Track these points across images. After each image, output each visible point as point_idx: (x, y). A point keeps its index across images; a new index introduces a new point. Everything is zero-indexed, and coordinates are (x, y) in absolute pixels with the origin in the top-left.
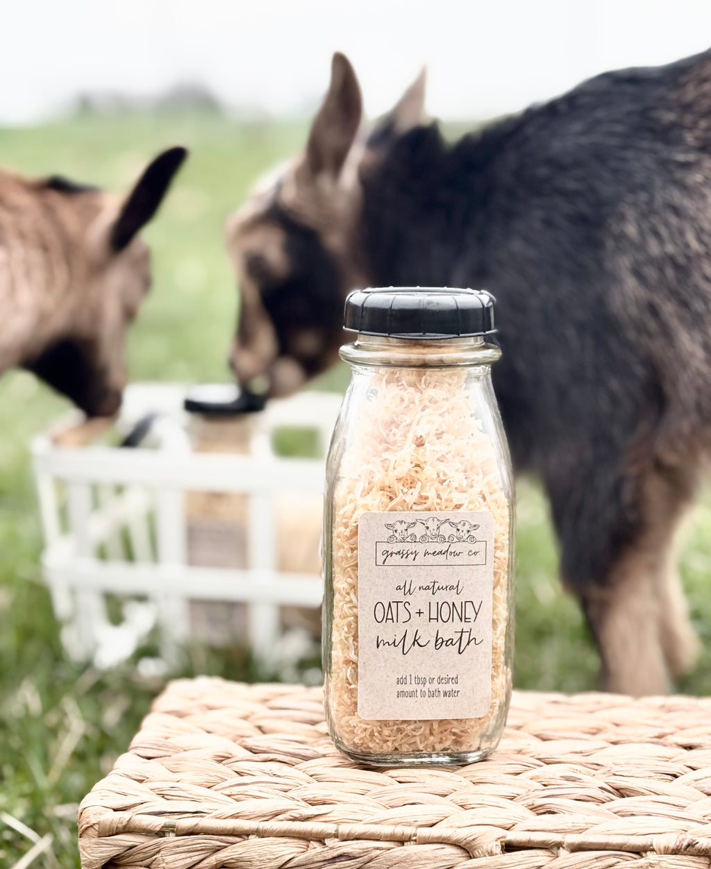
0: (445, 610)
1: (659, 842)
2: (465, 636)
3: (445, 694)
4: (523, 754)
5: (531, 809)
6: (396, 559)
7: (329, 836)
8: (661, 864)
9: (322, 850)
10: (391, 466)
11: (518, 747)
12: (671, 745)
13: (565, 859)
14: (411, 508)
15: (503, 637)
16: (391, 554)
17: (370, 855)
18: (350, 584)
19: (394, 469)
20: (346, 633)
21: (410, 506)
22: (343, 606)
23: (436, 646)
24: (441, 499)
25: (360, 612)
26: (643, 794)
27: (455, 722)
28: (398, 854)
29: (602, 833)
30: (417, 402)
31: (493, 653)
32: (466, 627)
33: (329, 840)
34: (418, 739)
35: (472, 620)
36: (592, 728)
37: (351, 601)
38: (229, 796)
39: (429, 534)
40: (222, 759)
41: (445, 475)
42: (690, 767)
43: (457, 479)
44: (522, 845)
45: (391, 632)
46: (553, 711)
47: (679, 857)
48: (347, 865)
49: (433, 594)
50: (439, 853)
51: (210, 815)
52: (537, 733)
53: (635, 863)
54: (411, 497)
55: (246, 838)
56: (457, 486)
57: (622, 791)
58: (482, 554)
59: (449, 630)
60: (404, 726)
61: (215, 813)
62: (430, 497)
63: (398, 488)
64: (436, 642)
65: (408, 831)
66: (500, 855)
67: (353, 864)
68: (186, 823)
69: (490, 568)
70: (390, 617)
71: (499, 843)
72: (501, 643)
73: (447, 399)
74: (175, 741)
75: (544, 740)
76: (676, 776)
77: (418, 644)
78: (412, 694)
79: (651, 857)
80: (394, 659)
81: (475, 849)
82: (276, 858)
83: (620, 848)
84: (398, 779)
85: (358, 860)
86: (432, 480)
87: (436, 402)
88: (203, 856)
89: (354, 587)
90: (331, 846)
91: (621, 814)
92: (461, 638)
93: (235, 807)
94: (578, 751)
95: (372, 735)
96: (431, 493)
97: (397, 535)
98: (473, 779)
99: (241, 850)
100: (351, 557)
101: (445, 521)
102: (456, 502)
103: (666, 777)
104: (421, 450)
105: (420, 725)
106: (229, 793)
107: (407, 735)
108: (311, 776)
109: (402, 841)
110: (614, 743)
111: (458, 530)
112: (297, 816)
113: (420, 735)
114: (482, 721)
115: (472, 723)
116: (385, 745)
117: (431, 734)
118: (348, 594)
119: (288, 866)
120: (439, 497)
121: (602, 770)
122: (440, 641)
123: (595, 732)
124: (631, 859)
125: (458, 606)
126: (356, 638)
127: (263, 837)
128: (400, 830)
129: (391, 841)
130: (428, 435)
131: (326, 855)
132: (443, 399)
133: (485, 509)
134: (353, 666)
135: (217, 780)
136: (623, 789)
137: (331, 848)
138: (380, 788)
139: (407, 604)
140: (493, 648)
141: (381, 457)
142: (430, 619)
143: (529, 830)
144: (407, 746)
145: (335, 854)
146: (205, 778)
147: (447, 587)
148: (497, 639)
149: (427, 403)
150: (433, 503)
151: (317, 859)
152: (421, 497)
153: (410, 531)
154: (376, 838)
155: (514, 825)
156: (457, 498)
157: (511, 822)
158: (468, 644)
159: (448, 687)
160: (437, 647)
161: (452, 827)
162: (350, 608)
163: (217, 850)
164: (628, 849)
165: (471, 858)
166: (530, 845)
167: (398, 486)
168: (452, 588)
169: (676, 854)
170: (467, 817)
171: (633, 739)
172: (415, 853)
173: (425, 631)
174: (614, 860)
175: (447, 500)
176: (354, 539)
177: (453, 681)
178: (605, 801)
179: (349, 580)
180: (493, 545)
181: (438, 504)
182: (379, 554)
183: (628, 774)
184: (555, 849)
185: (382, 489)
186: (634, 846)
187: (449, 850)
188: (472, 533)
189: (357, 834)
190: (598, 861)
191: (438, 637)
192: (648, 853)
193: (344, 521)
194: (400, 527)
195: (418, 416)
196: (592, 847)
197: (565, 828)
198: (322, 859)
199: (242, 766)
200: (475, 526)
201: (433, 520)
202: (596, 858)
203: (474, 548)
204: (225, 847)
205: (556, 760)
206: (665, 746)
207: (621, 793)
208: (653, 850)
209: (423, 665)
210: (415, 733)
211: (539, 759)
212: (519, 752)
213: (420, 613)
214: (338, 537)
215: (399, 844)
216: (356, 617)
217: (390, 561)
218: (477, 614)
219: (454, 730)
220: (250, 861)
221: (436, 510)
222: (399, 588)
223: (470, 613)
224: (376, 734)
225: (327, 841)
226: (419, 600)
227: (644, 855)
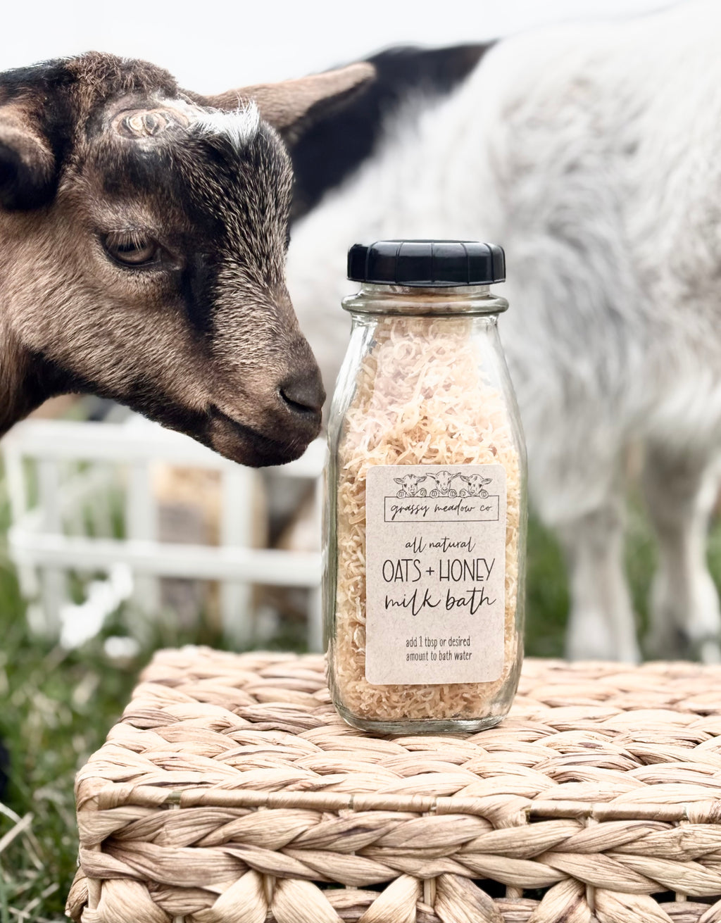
0: (457, 568)
1: (693, 810)
2: (478, 595)
3: (457, 657)
4: (534, 720)
5: (552, 778)
6: (406, 515)
7: (344, 807)
8: (696, 834)
9: (336, 822)
10: (399, 420)
11: (528, 714)
12: (684, 711)
13: (593, 829)
14: (420, 462)
15: (514, 598)
16: (401, 509)
17: (387, 827)
18: (356, 542)
19: (402, 421)
20: (352, 593)
21: (419, 461)
22: (349, 566)
23: (447, 606)
24: (451, 452)
25: (368, 572)
26: (666, 761)
27: (466, 687)
28: (417, 825)
29: (632, 802)
30: (424, 352)
31: (506, 613)
32: (478, 586)
33: (343, 811)
34: (427, 706)
35: (485, 578)
36: (601, 695)
37: (358, 560)
38: (233, 766)
39: (439, 488)
40: (221, 728)
41: (454, 427)
42: (709, 733)
43: (466, 431)
44: (548, 815)
45: (401, 591)
46: (555, 677)
47: (714, 826)
48: (364, 838)
49: (444, 551)
50: (461, 824)
51: (217, 786)
52: (544, 700)
53: (668, 833)
54: (420, 450)
55: (254, 809)
56: (467, 439)
57: (644, 758)
58: (494, 509)
59: (461, 590)
60: (414, 691)
61: (221, 784)
62: (440, 450)
63: (407, 441)
64: (448, 601)
65: (427, 801)
66: (525, 826)
67: (369, 836)
68: (191, 794)
69: (503, 524)
70: (399, 575)
71: (523, 813)
72: (513, 602)
73: (454, 350)
74: (170, 710)
75: (552, 706)
76: (697, 743)
77: (429, 604)
78: (422, 657)
79: (685, 827)
80: (404, 620)
81: (498, 820)
82: (288, 831)
83: (652, 817)
84: (408, 747)
85: (375, 832)
86: (441, 433)
87: (444, 352)
88: (209, 830)
89: (361, 545)
90: (346, 817)
91: (649, 782)
92: (473, 597)
93: (240, 778)
94: (591, 716)
95: (380, 701)
96: (441, 447)
97: (406, 489)
98: (487, 747)
99: (251, 823)
100: (358, 513)
101: (456, 476)
102: (467, 455)
103: (687, 743)
104: (430, 402)
105: (428, 690)
106: (234, 763)
107: (416, 701)
108: (317, 745)
109: (420, 811)
110: (627, 709)
111: (470, 484)
112: (309, 786)
113: (430, 700)
114: (494, 685)
115: (484, 687)
116: (393, 712)
117: (441, 699)
118: (354, 552)
119: (302, 838)
120: (449, 450)
121: (619, 737)
122: (452, 600)
123: (605, 698)
124: (664, 829)
125: (470, 564)
126: (363, 597)
127: (273, 808)
128: (418, 800)
129: (408, 811)
130: (436, 386)
131: (341, 827)
132: (451, 350)
133: (495, 463)
134: (360, 628)
135: (219, 749)
136: (644, 755)
137: (347, 820)
138: (391, 757)
139: (417, 562)
140: (507, 609)
141: (386, 410)
142: (441, 577)
143: (553, 799)
144: (416, 712)
145: (351, 825)
146: (206, 748)
147: (458, 544)
148: (509, 599)
149: (434, 353)
150: (443, 457)
151: (332, 832)
152: (430, 450)
153: (420, 486)
154: (394, 809)
155: (537, 794)
156: (468, 451)
157: (535, 790)
158: (480, 604)
159: (460, 649)
160: (449, 607)
161: (472, 796)
162: (357, 567)
163: (223, 823)
164: (659, 818)
165: (493, 829)
166: (556, 815)
167: (407, 440)
168: (464, 545)
169: (710, 823)
170: (487, 785)
171: (646, 705)
172: (436, 825)
173: (435, 590)
174: (646, 830)
175: (457, 454)
176: (361, 495)
177: (465, 643)
178: (628, 768)
179: (356, 538)
180: (506, 500)
181: (448, 457)
182: (388, 509)
183: (649, 741)
184: (583, 819)
185: (389, 442)
186: (666, 815)
187: (471, 821)
188: (484, 487)
189: (373, 804)
190: (629, 832)
191: (450, 597)
192: (681, 822)
193: (349, 476)
194: (410, 482)
195: (426, 367)
196: (621, 817)
197: (591, 796)
198: (336, 831)
199: (243, 735)
200: (487, 480)
201: (444, 474)
202: (627, 828)
203: (486, 503)
204: (233, 820)
205: (570, 727)
206: (679, 711)
207: (644, 760)
208: (686, 819)
209: (434, 626)
210: (425, 699)
211: (552, 726)
212: (530, 719)
213: (430, 571)
214: (343, 493)
215: (417, 815)
216: (364, 576)
217: (399, 516)
218: (489, 573)
219: (465, 695)
220: (260, 835)
221: (446, 463)
222: (408, 545)
223: (482, 571)
224: (384, 700)
225: (342, 813)
226: (430, 558)
227: (676, 824)
